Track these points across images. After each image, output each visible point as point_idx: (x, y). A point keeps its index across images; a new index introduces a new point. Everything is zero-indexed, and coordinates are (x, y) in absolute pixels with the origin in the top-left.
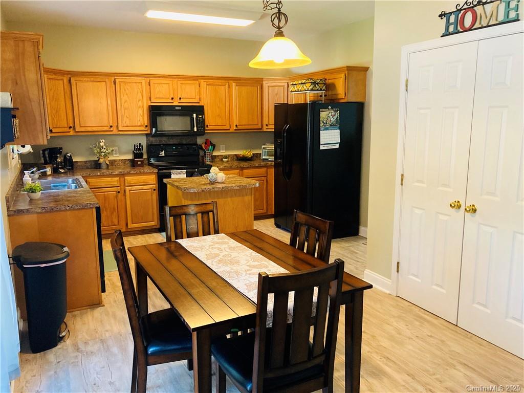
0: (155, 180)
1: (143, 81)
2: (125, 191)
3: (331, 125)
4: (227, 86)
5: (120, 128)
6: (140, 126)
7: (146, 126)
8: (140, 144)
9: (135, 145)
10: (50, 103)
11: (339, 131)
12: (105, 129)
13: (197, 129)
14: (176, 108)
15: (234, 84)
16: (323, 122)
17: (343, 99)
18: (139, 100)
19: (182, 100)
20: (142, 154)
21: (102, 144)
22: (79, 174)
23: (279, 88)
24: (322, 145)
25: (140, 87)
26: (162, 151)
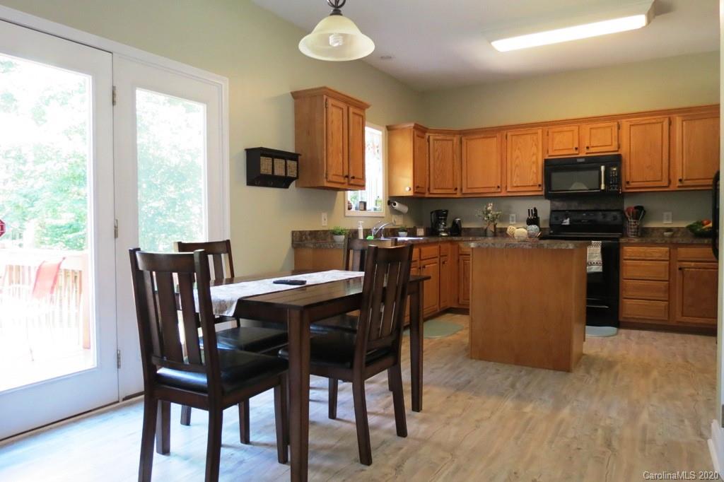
1: (540, 130)
4: (666, 123)
5: (510, 189)
6: (532, 186)
7: (540, 186)
9: (529, 210)
10: (434, 164)
12: (493, 190)
13: (606, 187)
14: (578, 160)
15: (678, 119)
18: (534, 154)
19: (592, 150)
21: (489, 208)
25: (535, 139)
26: (567, 219)
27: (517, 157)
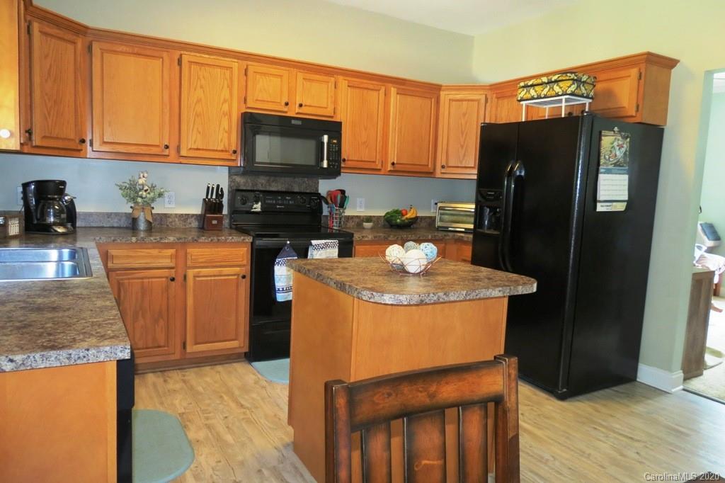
0: (245, 258)
1: (235, 64)
2: (185, 277)
3: (615, 165)
4: (382, 91)
5: (183, 153)
6: (222, 151)
7: (235, 152)
8: (218, 186)
9: (208, 188)
11: (626, 177)
12: (155, 150)
13: (328, 164)
14: (293, 122)
15: (393, 90)
16: (605, 158)
17: (632, 116)
18: (225, 101)
19: (303, 110)
20: (220, 206)
21: (141, 181)
22: (93, 238)
23: (470, 102)
24: (600, 202)
25: (228, 77)
26: (257, 203)
27: (199, 101)
